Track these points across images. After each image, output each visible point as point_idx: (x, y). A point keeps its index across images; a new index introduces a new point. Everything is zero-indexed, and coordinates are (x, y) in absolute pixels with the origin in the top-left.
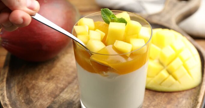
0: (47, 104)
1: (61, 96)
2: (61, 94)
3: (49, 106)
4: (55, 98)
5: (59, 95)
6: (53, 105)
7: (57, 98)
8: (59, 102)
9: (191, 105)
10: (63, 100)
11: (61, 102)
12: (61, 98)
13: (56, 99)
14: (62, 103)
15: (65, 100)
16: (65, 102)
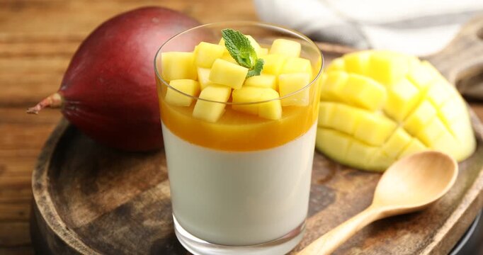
0: (125, 199)
1: (158, 189)
2: (159, 186)
3: (127, 204)
4: (143, 190)
5: (154, 186)
6: (134, 203)
7: (149, 191)
8: (150, 200)
9: (418, 245)
10: (159, 196)
11: (152, 199)
12: (157, 192)
13: (145, 193)
14: (154, 201)
15: (162, 198)
16: (162, 200)
